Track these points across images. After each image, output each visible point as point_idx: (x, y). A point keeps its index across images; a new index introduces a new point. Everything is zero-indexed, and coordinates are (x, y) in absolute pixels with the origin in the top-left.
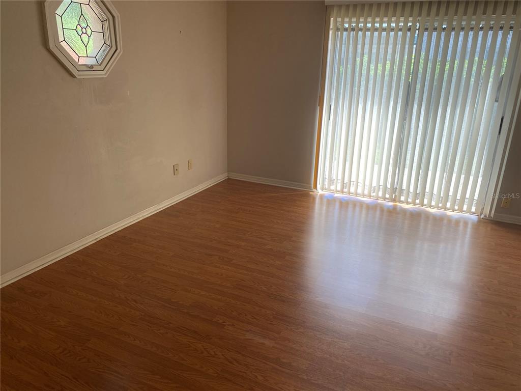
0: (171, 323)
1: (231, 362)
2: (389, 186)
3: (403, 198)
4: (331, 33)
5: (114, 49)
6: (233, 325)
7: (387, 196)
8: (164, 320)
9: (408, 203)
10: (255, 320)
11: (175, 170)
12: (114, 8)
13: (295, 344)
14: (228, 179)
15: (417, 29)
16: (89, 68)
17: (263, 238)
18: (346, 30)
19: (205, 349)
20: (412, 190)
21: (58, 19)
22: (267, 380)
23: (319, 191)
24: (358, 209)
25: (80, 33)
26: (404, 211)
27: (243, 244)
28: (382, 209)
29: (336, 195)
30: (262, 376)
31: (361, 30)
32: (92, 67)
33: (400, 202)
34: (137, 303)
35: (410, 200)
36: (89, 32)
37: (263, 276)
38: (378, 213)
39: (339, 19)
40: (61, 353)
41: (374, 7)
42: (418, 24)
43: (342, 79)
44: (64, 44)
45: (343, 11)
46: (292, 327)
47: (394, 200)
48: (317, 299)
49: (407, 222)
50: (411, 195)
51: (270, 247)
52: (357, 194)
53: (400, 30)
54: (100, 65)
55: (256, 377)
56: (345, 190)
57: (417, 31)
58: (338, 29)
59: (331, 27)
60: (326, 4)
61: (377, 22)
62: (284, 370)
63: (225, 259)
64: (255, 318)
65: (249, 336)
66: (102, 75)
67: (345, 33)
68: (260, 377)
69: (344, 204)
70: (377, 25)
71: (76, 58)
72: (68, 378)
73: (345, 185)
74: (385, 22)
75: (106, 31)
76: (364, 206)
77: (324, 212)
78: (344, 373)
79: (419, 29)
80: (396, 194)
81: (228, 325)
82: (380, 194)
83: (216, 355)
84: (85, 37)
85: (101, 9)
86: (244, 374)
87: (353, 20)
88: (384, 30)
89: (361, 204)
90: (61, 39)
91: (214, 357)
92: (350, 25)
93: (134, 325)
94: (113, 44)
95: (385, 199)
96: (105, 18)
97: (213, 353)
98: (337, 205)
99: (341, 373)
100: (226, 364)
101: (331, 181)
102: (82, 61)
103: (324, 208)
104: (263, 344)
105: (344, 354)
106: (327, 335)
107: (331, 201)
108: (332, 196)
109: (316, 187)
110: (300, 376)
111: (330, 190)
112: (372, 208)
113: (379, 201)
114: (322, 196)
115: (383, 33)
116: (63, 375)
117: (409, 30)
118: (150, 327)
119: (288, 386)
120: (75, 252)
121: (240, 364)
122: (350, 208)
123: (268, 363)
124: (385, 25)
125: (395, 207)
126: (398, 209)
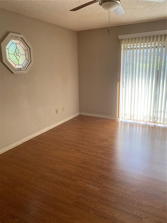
0: (52, 179)
1: (79, 198)
2: (152, 116)
3: (158, 122)
4: (122, 51)
5: (30, 61)
6: (81, 180)
7: (151, 121)
8: (49, 178)
9: (161, 124)
10: (91, 178)
11: (57, 111)
12: (30, 45)
13: (109, 189)
14: (80, 115)
15: (160, 47)
16: (20, 69)
17: (95, 141)
18: (129, 49)
19: (67, 191)
20: (162, 117)
21: (7, 50)
22: (96, 207)
23: (120, 119)
24: (138, 127)
25: (16, 55)
26: (159, 127)
27: (86, 143)
28: (149, 127)
29: (128, 121)
30: (93, 205)
31: (135, 49)
32: (21, 69)
33: (157, 123)
34: (38, 170)
35: (162, 122)
36: (19, 55)
37: (95, 158)
38: (147, 128)
39: (125, 45)
40: (4, 193)
41: (140, 39)
42: (160, 45)
43: (128, 71)
44: (9, 60)
45: (127, 41)
46: (108, 181)
47: (154, 122)
48: (119, 168)
49: (161, 132)
50: (162, 120)
51: (98, 144)
52: (137, 120)
53: (153, 48)
54: (24, 68)
55: (91, 205)
56: (132, 119)
57: (160, 48)
58: (125, 49)
59: (122, 48)
60: (119, 39)
61: (142, 45)
62: (104, 202)
63: (78, 150)
64: (91, 177)
65: (88, 185)
66: (25, 72)
67: (128, 50)
68: (92, 205)
69: (132, 125)
70: (142, 46)
71: (14, 65)
72: (6, 204)
73: (131, 116)
74: (146, 45)
75: (27, 54)
76: (141, 125)
77: (123, 128)
78: (132, 204)
79: (161, 47)
80: (155, 119)
81: (78, 180)
82: (148, 120)
83: (73, 194)
84: (18, 57)
85: (25, 45)
86: (85, 204)
87: (131, 45)
88: (145, 48)
89: (140, 125)
90: (8, 58)
91: (71, 195)
92: (130, 47)
93: (36, 180)
94: (30, 60)
95: (150, 122)
96: (26, 49)
97: (71, 194)
98: (129, 125)
99: (131, 204)
100: (77, 199)
101: (125, 115)
102: (17, 67)
103: (123, 126)
104: (94, 189)
105: (133, 194)
106: (124, 185)
107: (126, 124)
108: (126, 122)
109: (119, 118)
110: (111, 205)
111: (125, 119)
112: (144, 126)
113: (148, 123)
114: (121, 122)
115: (145, 49)
116: (4, 203)
117: (157, 47)
118: (43, 181)
119: (106, 210)
120: (13, 147)
121: (83, 199)
122: (135, 126)
123: (96, 198)
124: (145, 46)
125: (155, 126)
126: (156, 126)
